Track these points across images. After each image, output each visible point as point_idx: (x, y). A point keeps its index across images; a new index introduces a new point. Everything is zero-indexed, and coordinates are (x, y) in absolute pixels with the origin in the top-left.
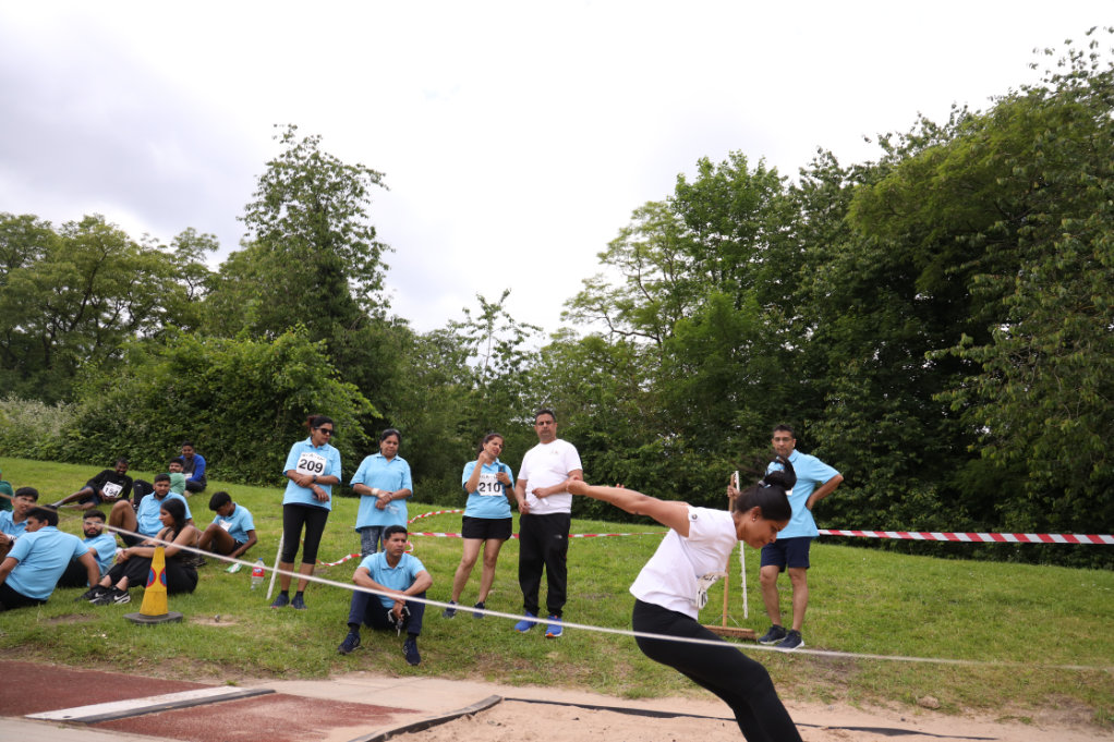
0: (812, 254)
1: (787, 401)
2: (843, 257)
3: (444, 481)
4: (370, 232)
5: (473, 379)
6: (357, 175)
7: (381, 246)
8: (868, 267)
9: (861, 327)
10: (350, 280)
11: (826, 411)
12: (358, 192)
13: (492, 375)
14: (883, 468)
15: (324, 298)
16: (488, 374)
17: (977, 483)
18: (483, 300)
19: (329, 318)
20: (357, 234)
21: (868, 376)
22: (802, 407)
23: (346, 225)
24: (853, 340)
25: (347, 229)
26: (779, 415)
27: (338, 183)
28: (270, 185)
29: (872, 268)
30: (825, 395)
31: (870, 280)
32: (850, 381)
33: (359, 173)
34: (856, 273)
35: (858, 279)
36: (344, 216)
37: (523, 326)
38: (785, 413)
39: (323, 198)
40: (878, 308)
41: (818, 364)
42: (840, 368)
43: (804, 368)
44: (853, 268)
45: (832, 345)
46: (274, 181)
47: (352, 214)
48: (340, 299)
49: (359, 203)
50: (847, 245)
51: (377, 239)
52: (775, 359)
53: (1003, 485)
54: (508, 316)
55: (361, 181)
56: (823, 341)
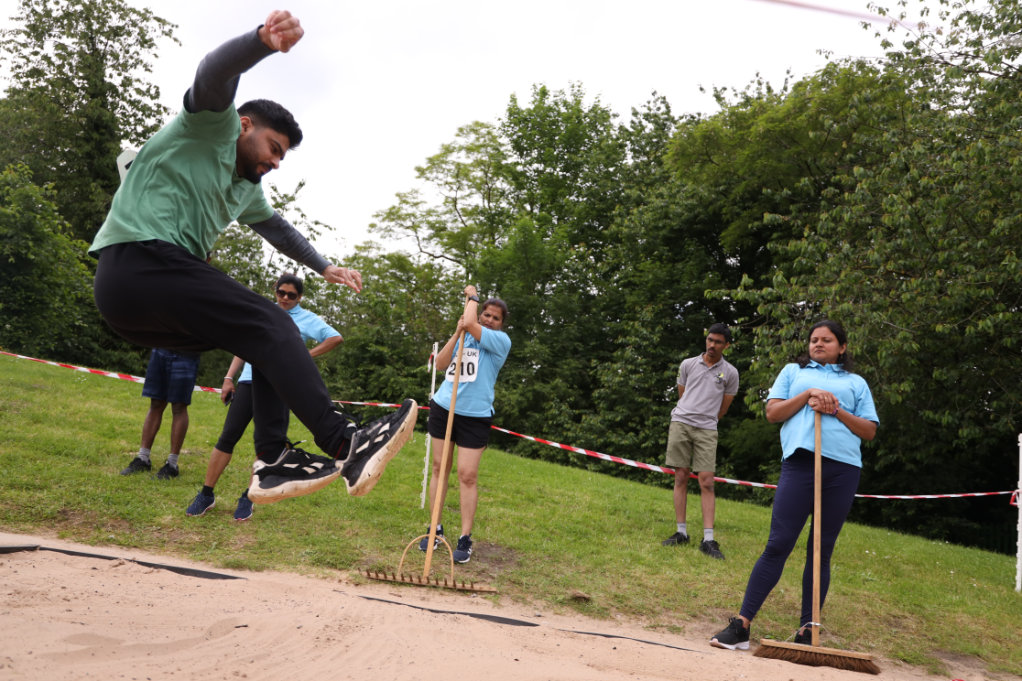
0: (628, 197)
1: (581, 340)
2: (659, 202)
3: (204, 378)
4: (153, 91)
5: (251, 272)
6: (145, 22)
7: (165, 109)
8: (680, 215)
9: (662, 274)
10: (125, 144)
11: (615, 354)
12: (145, 42)
13: (274, 272)
14: (662, 418)
15: (89, 155)
16: (271, 270)
17: (748, 442)
18: (275, 190)
19: (91, 180)
20: (138, 91)
21: (661, 324)
22: (594, 349)
23: (125, 77)
24: (653, 286)
25: (127, 83)
26: (568, 353)
27: (121, 28)
28: (33, 11)
29: (683, 218)
30: (617, 338)
31: (680, 230)
32: (643, 326)
33: (147, 19)
34: (668, 221)
35: (668, 228)
36: (125, 67)
37: (317, 223)
38: (575, 351)
39: (101, 42)
40: (683, 259)
41: (616, 307)
42: (635, 312)
43: (603, 310)
44: (666, 216)
45: (634, 290)
46: (39, 9)
47: (134, 66)
48: (106, 161)
49: (145, 55)
50: (663, 190)
51: (160, 101)
52: (575, 298)
53: (772, 448)
54: (298, 209)
55: (150, 30)
56: (625, 286)
